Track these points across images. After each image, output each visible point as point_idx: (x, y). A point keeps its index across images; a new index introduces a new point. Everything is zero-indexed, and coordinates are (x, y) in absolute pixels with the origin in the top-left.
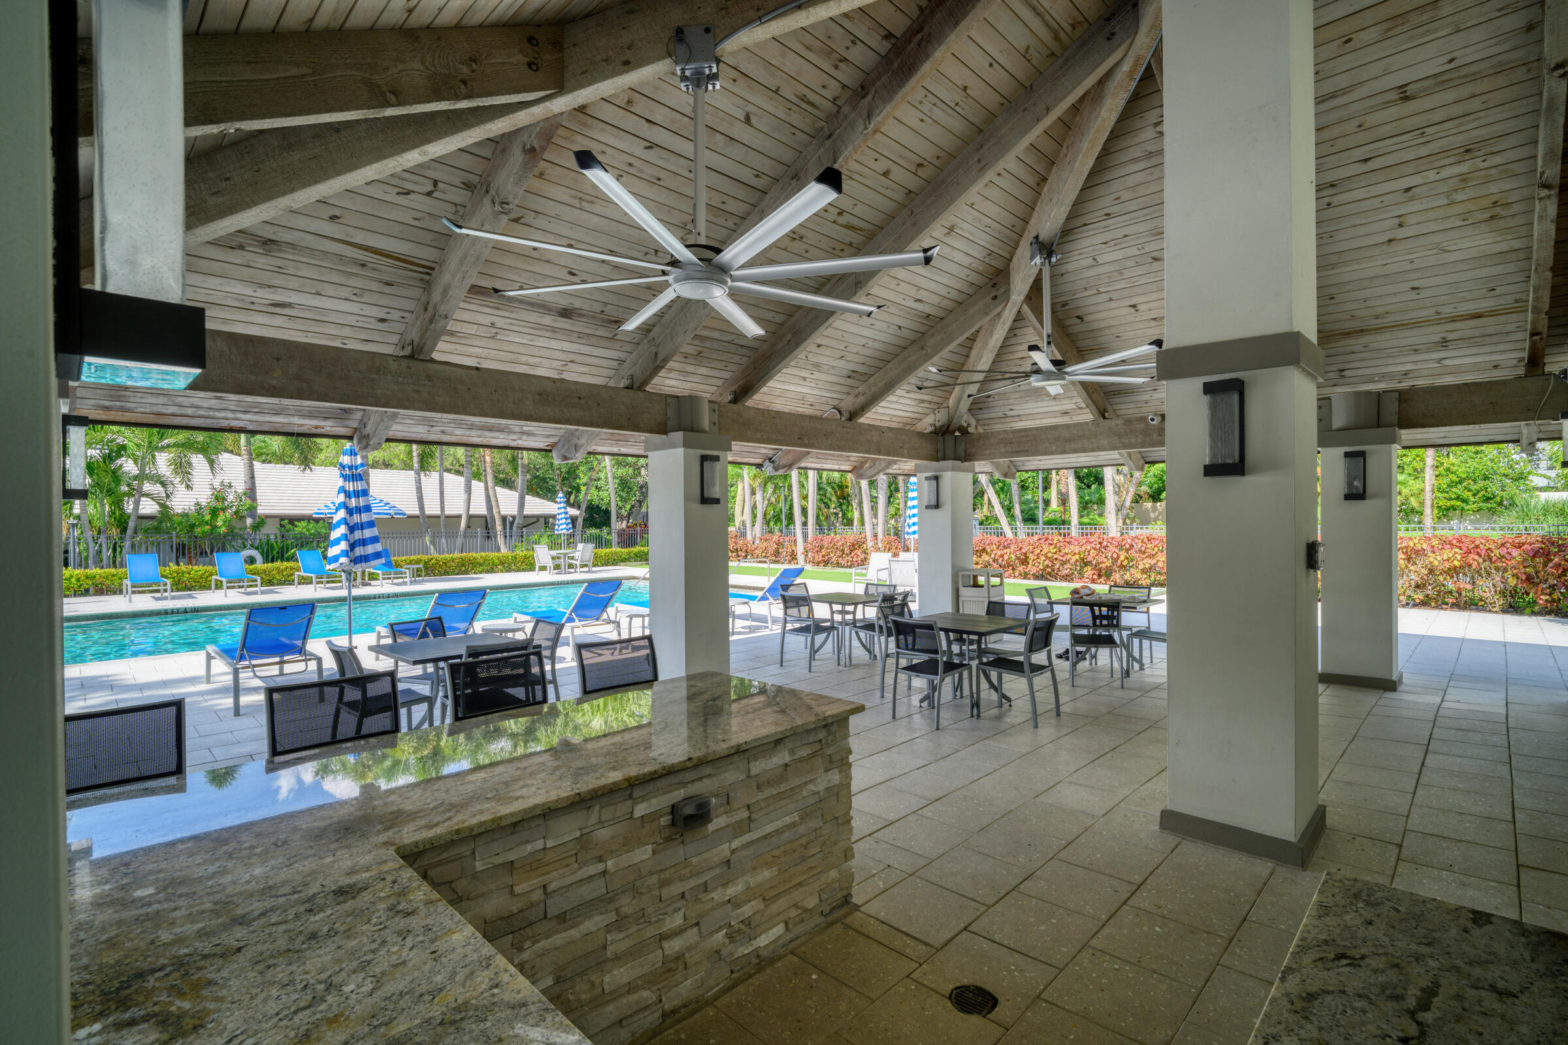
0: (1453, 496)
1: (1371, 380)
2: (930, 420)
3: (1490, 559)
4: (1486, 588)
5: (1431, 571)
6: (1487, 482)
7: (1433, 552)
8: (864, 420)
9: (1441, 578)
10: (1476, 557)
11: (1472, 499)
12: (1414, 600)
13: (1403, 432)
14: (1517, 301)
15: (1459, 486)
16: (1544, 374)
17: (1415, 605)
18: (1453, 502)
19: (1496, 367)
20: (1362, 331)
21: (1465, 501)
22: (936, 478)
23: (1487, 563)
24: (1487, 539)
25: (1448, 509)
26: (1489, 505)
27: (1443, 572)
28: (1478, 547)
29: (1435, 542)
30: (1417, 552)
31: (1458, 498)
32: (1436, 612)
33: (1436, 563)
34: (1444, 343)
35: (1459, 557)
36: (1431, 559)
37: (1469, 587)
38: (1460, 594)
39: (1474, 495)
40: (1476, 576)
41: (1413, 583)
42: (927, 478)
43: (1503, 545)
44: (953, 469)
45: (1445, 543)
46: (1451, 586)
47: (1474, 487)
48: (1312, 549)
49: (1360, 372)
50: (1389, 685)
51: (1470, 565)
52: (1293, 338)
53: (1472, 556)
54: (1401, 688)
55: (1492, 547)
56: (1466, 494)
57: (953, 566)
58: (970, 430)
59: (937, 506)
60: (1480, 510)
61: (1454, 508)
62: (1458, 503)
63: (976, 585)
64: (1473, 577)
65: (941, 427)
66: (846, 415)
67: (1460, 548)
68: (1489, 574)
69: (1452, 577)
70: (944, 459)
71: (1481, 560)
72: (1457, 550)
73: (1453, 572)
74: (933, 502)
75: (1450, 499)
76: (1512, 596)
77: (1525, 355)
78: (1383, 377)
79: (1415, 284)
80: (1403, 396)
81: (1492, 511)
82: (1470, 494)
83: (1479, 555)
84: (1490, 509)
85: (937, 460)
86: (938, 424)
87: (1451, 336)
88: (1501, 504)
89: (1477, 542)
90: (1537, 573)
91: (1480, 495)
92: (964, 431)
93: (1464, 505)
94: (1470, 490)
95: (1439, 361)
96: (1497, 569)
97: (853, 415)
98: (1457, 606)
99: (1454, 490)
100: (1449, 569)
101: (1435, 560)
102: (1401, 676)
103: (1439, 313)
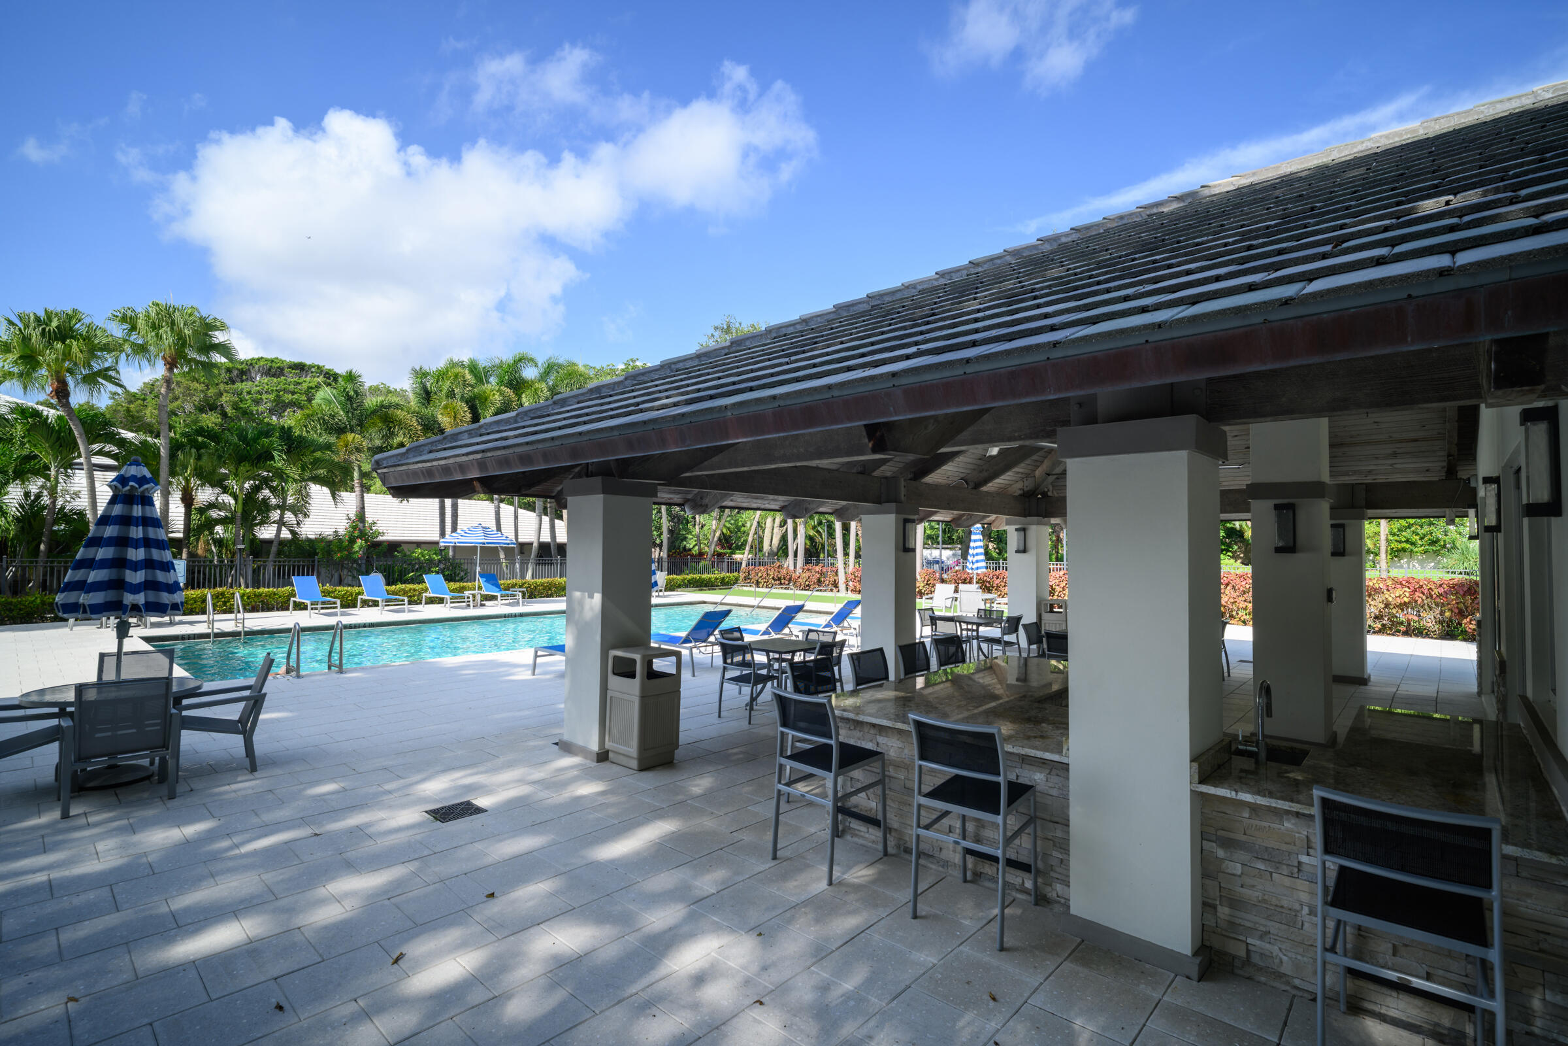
0: (1403, 539)
1: (1347, 474)
2: (1019, 485)
3: (1431, 596)
4: (1429, 619)
5: (1387, 605)
6: (1432, 527)
7: (1388, 590)
8: (984, 489)
9: (1394, 611)
10: (1421, 595)
11: (1420, 542)
12: (1374, 628)
13: (1369, 511)
14: (1439, 433)
15: (1408, 530)
16: (1457, 479)
17: (1374, 633)
18: (1404, 545)
19: (1427, 470)
20: (1342, 444)
21: (1413, 544)
22: (1024, 530)
23: (1429, 600)
24: (1429, 581)
25: (1398, 551)
26: (1434, 548)
27: (1396, 606)
28: (1422, 587)
29: (1389, 583)
30: (1375, 590)
31: (1407, 541)
32: (1391, 638)
33: (1390, 599)
34: (1395, 455)
35: (1408, 595)
36: (1387, 596)
37: (1416, 618)
38: (1409, 624)
39: (1421, 539)
40: (1421, 610)
41: (1373, 615)
42: (1016, 530)
43: (1441, 585)
44: (1039, 523)
45: (1398, 583)
46: (1403, 619)
47: (1421, 532)
48: (1330, 592)
49: (1339, 469)
50: (1363, 681)
51: (1416, 601)
52: (1321, 484)
53: (1417, 594)
54: (1370, 684)
55: (1433, 587)
56: (1415, 538)
57: (1037, 597)
58: (1050, 494)
59: (1024, 551)
60: (1426, 552)
61: (1404, 550)
62: (1408, 546)
63: (1052, 611)
64: (1419, 611)
65: (1028, 492)
66: (972, 485)
67: (1409, 587)
68: (1431, 609)
69: (1403, 610)
70: (1030, 515)
71: (1424, 598)
72: (1406, 589)
73: (1403, 606)
74: (1022, 548)
75: (1401, 542)
76: (1448, 626)
77: (1445, 464)
78: (1355, 473)
79: (1376, 420)
80: (1369, 487)
81: (1436, 553)
82: (1418, 537)
83: (1423, 593)
84: (1435, 552)
85: (1025, 516)
86: (1026, 489)
87: (1399, 451)
88: (1444, 546)
89: (1421, 584)
90: (1466, 607)
91: (1426, 539)
92: (1045, 494)
93: (1413, 548)
94: (1418, 534)
95: (1391, 465)
96: (1437, 605)
97: (978, 485)
98: (1406, 633)
99: (1404, 534)
100: (1401, 604)
101: (1390, 597)
102: (1370, 677)
103: (1391, 437)
